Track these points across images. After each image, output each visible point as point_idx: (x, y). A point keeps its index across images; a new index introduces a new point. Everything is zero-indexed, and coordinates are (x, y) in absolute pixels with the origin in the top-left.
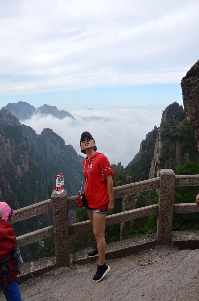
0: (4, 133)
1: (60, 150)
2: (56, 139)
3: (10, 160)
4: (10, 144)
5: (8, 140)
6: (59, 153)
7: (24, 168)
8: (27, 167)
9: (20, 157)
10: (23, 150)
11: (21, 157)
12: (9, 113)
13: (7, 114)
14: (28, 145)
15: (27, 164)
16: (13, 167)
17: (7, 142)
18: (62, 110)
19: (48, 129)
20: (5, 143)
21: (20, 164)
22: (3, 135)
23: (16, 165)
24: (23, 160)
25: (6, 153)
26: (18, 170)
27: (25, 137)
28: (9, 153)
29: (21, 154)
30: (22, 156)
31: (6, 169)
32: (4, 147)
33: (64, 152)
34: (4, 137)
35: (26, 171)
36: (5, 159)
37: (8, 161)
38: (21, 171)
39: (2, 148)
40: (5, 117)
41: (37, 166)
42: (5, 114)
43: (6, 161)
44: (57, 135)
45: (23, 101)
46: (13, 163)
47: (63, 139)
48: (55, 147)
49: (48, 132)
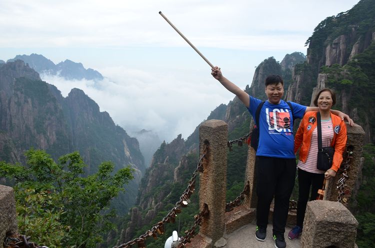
0: (23, 90)
1: (93, 118)
2: (87, 104)
3: (31, 127)
4: (31, 105)
5: (29, 100)
6: (91, 122)
7: (50, 138)
8: (53, 138)
9: (44, 123)
10: (49, 114)
11: (46, 124)
12: (26, 65)
13: (22, 66)
14: (56, 108)
15: (54, 133)
16: (35, 137)
17: (28, 102)
18: (89, 69)
19: (78, 90)
20: (24, 104)
21: (45, 134)
22: (22, 93)
23: (39, 134)
24: (49, 127)
25: (26, 117)
26: (42, 141)
27: (52, 97)
28: (29, 117)
29: (46, 120)
30: (47, 122)
31: (25, 140)
32: (22, 109)
33: (98, 121)
34: (23, 96)
35: (52, 144)
36: (24, 126)
37: (27, 128)
38: (46, 142)
39: (20, 111)
40: (19, 70)
41: (68, 137)
42: (19, 66)
43: (24, 128)
44: (89, 98)
45: (37, 54)
46: (34, 131)
47: (97, 104)
48: (86, 114)
49: (77, 94)
